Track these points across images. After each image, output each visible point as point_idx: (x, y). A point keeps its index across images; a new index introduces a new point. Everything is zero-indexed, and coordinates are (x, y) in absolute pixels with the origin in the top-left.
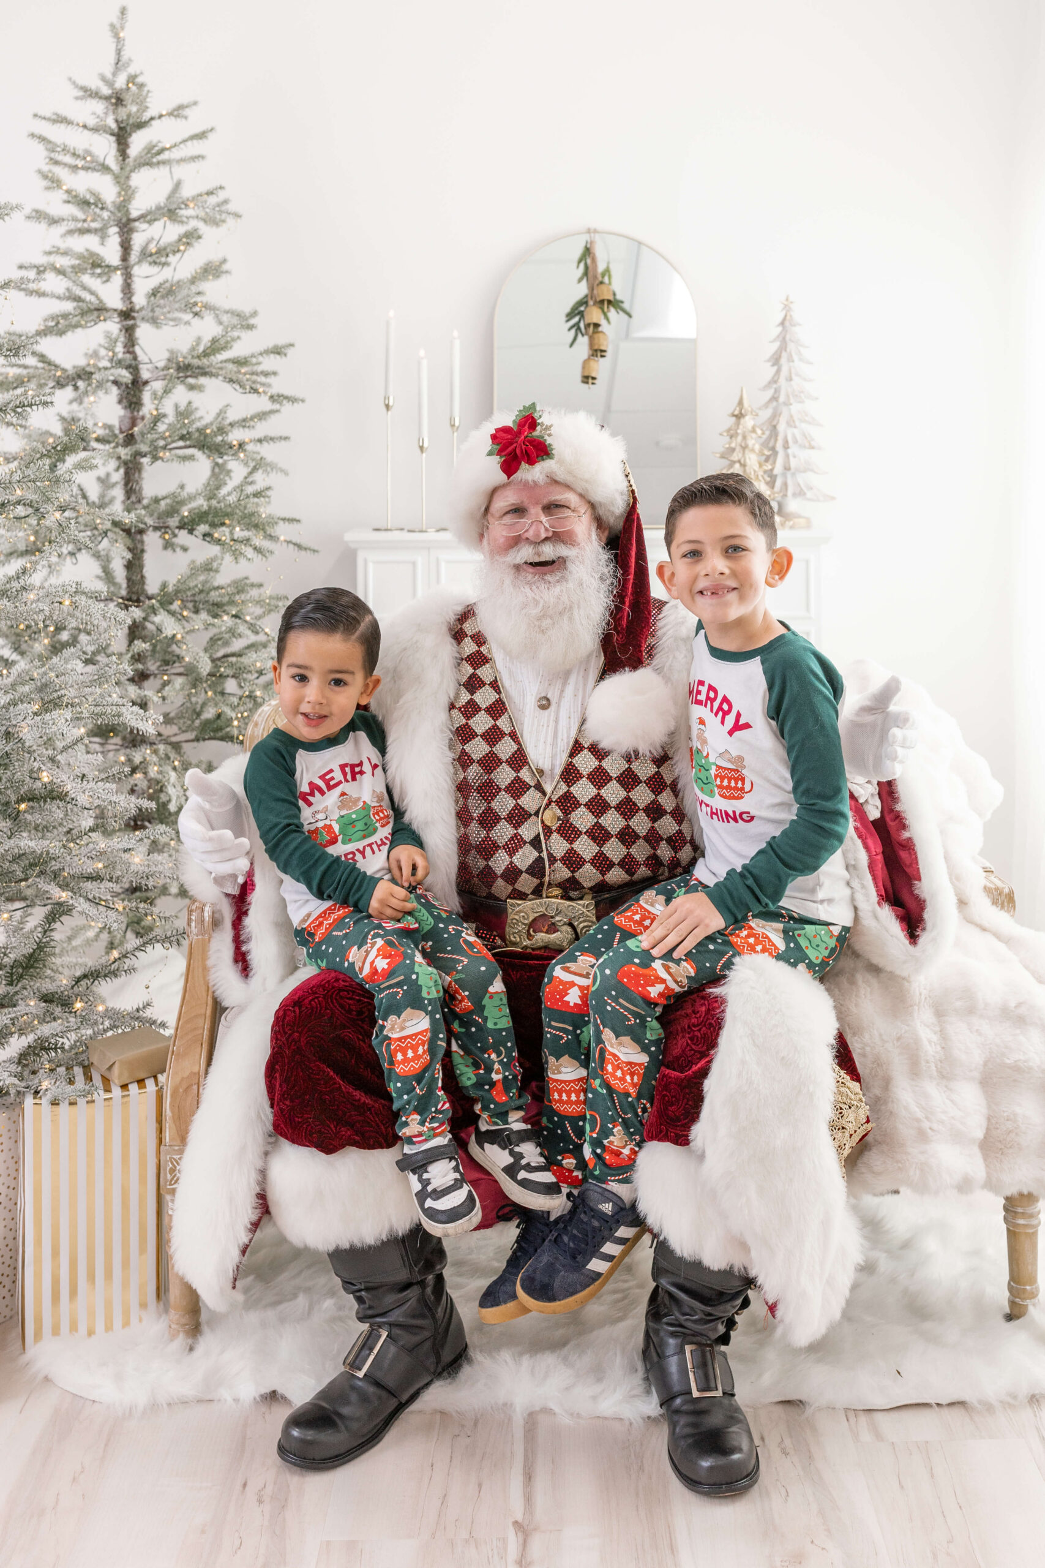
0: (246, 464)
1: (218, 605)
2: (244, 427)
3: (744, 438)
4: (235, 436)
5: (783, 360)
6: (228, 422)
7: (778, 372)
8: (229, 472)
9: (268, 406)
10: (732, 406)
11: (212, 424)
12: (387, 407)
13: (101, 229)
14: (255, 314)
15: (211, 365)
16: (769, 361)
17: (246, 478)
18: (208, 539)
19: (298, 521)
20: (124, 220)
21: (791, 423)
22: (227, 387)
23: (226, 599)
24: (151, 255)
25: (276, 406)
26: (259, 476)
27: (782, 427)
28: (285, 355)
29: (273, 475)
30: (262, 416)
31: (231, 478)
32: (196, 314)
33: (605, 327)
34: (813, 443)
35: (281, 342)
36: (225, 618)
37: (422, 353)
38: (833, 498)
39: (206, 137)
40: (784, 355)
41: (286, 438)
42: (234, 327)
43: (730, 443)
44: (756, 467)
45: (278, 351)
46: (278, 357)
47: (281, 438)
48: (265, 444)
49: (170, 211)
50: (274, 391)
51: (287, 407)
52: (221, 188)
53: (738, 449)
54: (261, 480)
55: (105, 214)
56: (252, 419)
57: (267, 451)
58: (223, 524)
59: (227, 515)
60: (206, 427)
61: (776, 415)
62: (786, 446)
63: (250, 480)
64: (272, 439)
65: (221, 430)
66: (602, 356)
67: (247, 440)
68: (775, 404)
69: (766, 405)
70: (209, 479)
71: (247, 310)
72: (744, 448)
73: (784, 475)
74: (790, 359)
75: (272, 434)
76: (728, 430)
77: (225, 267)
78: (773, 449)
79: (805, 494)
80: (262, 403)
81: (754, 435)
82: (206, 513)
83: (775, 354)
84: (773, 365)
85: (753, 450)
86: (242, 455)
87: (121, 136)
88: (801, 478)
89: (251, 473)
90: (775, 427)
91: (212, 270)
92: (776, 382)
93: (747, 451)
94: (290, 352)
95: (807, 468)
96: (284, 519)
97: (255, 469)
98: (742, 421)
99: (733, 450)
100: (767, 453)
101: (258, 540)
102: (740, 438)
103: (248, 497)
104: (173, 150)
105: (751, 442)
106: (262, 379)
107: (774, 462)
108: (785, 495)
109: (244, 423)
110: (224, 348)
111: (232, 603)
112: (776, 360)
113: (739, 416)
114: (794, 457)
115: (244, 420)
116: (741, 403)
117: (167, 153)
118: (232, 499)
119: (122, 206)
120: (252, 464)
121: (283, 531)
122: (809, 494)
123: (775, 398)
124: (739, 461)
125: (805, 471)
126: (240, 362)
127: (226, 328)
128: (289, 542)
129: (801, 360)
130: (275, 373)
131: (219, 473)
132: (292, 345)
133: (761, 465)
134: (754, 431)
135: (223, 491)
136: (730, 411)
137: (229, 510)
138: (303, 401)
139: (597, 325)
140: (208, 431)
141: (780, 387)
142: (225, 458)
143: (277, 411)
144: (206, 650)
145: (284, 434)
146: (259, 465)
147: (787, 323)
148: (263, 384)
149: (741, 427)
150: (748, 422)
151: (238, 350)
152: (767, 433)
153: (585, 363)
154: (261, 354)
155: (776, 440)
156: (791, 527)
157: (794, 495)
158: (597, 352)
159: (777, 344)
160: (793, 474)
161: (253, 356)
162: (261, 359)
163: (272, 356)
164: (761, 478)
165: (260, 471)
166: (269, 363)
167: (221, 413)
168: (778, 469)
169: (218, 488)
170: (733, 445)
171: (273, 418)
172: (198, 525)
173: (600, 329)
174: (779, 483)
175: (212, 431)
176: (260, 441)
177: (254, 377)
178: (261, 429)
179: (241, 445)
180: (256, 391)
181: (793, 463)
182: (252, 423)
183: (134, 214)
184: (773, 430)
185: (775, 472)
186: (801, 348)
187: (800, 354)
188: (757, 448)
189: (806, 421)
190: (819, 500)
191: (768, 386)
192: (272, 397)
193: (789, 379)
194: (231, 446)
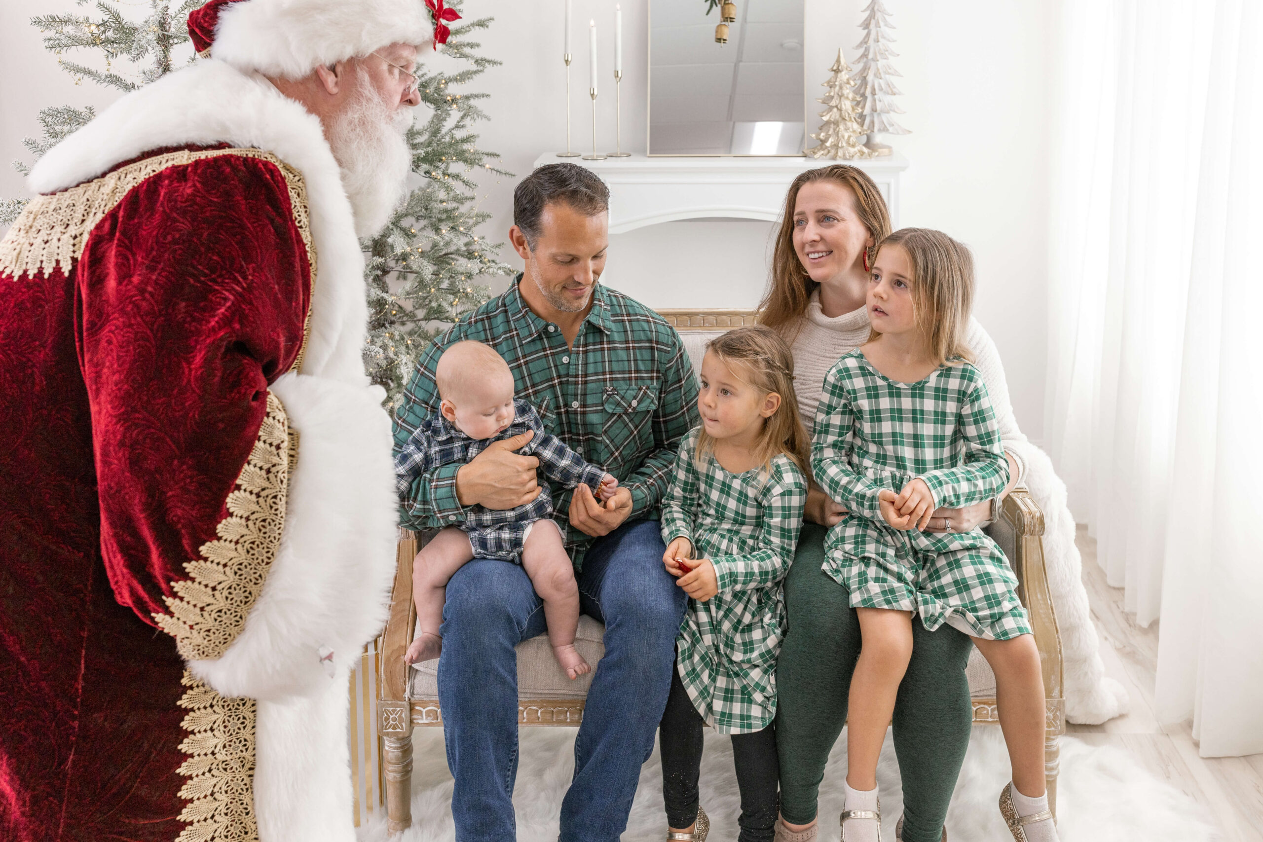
3: (841, 88)
5: (872, 26)
7: (868, 34)
9: (474, 67)
10: (831, 63)
12: (567, 61)
16: (860, 26)
17: (457, 122)
19: (498, 156)
21: (877, 75)
25: (480, 68)
26: (467, 121)
27: (870, 78)
29: (478, 121)
30: (469, 76)
34: (895, 90)
35: (483, 17)
37: (592, 23)
38: (910, 132)
40: (873, 22)
41: (487, 95)
43: (829, 92)
44: (849, 112)
45: (481, 24)
46: (481, 28)
47: (483, 96)
48: (471, 99)
53: (836, 97)
57: (474, 104)
61: (866, 69)
62: (873, 93)
63: (461, 124)
64: (476, 96)
66: (731, 22)
67: (457, 96)
68: (865, 59)
69: (858, 61)
72: (841, 96)
73: (872, 115)
74: (878, 25)
76: (828, 82)
78: (863, 96)
79: (888, 130)
81: (848, 86)
83: (866, 20)
84: (864, 29)
85: (847, 98)
88: (884, 117)
89: (463, 118)
90: (865, 78)
92: (866, 43)
93: (843, 99)
95: (890, 109)
96: (487, 154)
97: (465, 116)
98: (839, 75)
99: (832, 97)
100: (858, 99)
102: (837, 88)
105: (846, 91)
107: (864, 106)
108: (873, 132)
112: (866, 25)
113: (837, 71)
114: (880, 101)
116: (838, 61)
121: (488, 162)
122: (891, 129)
123: (865, 55)
124: (836, 108)
125: (888, 112)
129: (886, 25)
132: (492, 19)
133: (853, 109)
134: (848, 83)
136: (830, 67)
138: (501, 64)
141: (869, 47)
146: (467, 112)
149: (838, 79)
150: (844, 76)
152: (859, 82)
153: (718, 28)
155: (866, 88)
156: (877, 156)
157: (880, 130)
158: (727, 19)
159: (867, 13)
160: (879, 114)
163: (477, 27)
164: (853, 119)
165: (469, 118)
166: (473, 35)
168: (867, 112)
170: (832, 94)
173: (730, 2)
174: (867, 121)
179: (453, 100)
181: (879, 106)
184: (864, 80)
185: (865, 113)
186: (886, 16)
187: (885, 20)
188: (851, 96)
189: (889, 74)
190: (898, 134)
191: (860, 46)
192: (476, 61)
193: (877, 41)
194: (446, 101)
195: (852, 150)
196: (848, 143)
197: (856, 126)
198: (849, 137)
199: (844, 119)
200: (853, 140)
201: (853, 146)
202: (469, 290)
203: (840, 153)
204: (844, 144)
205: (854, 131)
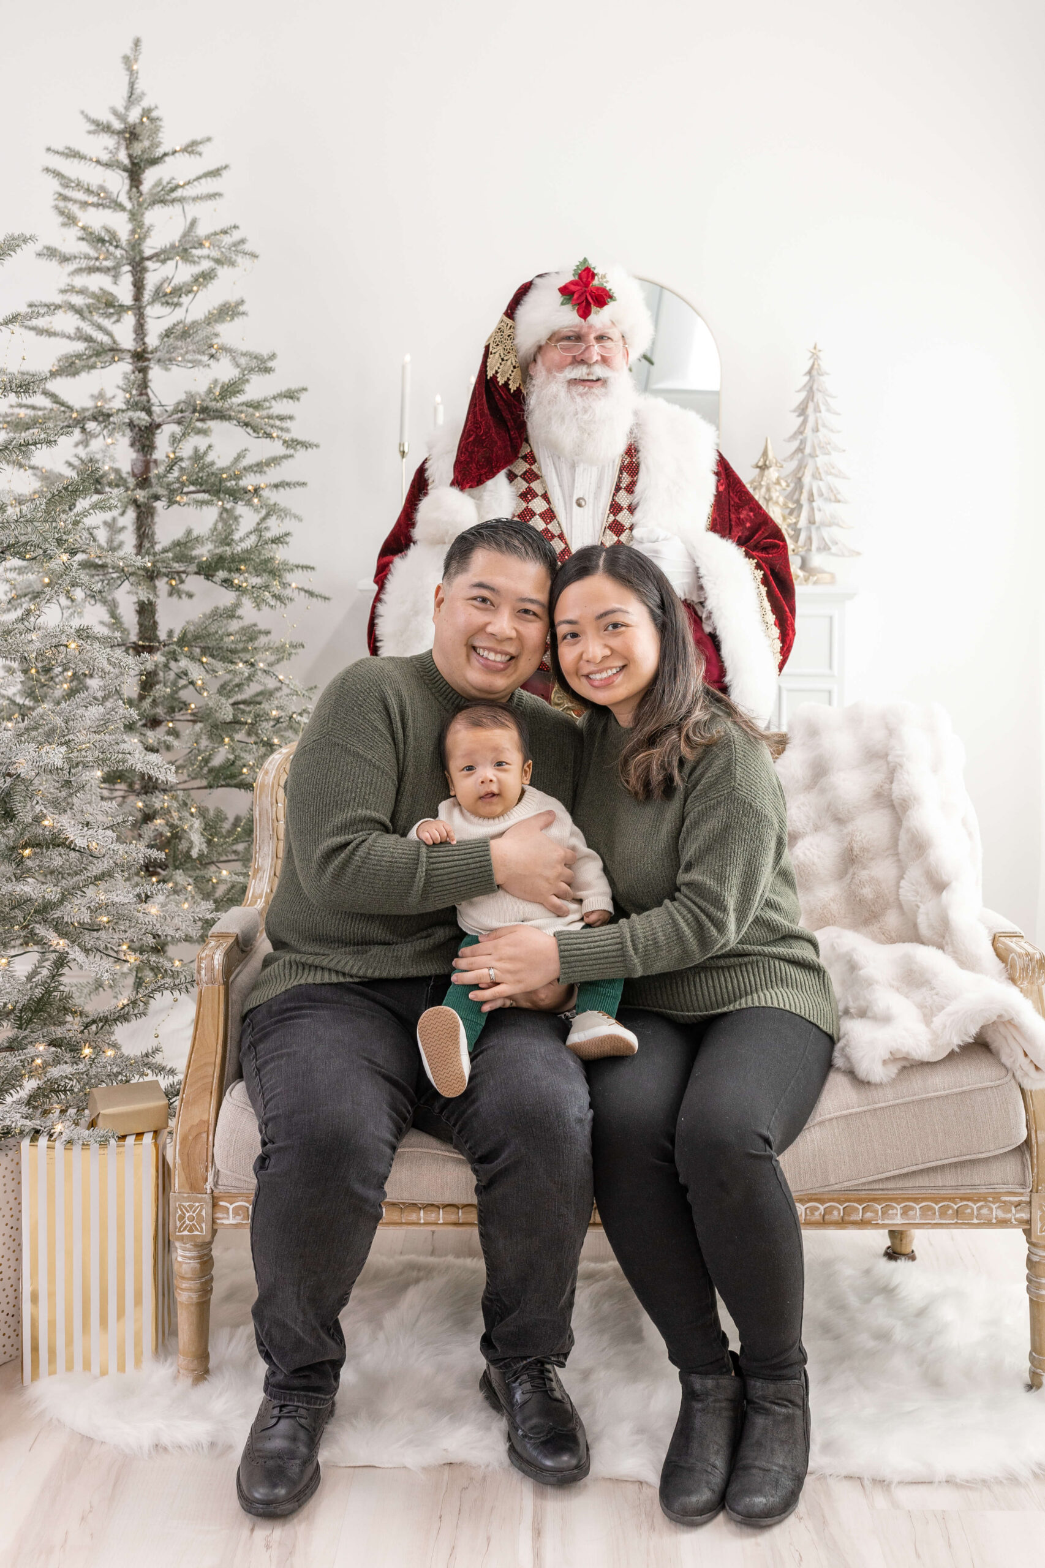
0: (257, 510)
1: (231, 651)
2: (258, 472)
3: (769, 490)
4: (249, 481)
5: (810, 410)
6: (243, 466)
7: (804, 422)
8: (239, 518)
9: (281, 451)
10: (756, 457)
11: (226, 468)
12: (403, 454)
13: (114, 268)
14: (273, 357)
15: (226, 408)
16: (794, 411)
17: (258, 524)
18: (227, 585)
19: (313, 568)
20: (138, 259)
21: (816, 476)
22: (240, 431)
23: (240, 646)
24: (165, 295)
25: (291, 451)
26: (272, 522)
27: (807, 480)
28: (298, 399)
29: (287, 521)
30: (275, 461)
31: (241, 524)
32: (212, 356)
34: (839, 497)
35: (294, 386)
36: (240, 664)
37: (438, 399)
38: (858, 554)
39: (220, 175)
40: (811, 405)
41: (304, 484)
42: (251, 370)
45: (291, 395)
46: (290, 401)
47: (297, 484)
48: (281, 490)
49: (183, 250)
50: (287, 436)
51: (301, 454)
52: (236, 227)
54: (275, 527)
55: (118, 253)
56: (268, 464)
57: (281, 497)
58: (238, 570)
59: (242, 561)
60: (221, 471)
61: (801, 467)
62: (811, 499)
63: (263, 525)
64: (288, 484)
65: (236, 475)
67: (262, 485)
68: (800, 455)
69: (791, 457)
70: (216, 524)
71: (265, 352)
72: (768, 500)
73: (809, 529)
74: (817, 410)
75: (288, 479)
77: (242, 309)
78: (797, 502)
79: (829, 549)
80: (276, 448)
81: (778, 487)
83: (801, 403)
84: (799, 416)
85: (777, 503)
86: (256, 501)
87: (134, 172)
88: (826, 533)
89: (264, 519)
90: (800, 479)
91: (228, 311)
92: (801, 433)
93: (771, 504)
94: (303, 396)
95: (832, 523)
96: (298, 567)
97: (268, 515)
98: (766, 472)
100: (791, 505)
101: (275, 587)
102: (763, 490)
103: (265, 542)
104: (187, 187)
105: (775, 495)
106: (277, 423)
107: (799, 516)
108: (809, 550)
109: (259, 467)
110: (239, 391)
111: (245, 650)
112: (802, 410)
113: (763, 468)
114: (820, 510)
115: (258, 465)
116: (765, 453)
117: (180, 190)
118: (247, 544)
119: (136, 245)
120: (264, 512)
121: (295, 579)
122: (834, 549)
123: (800, 450)
125: (830, 525)
126: (256, 406)
127: (243, 370)
128: (301, 589)
129: (828, 410)
130: (291, 418)
131: (228, 519)
132: (305, 389)
133: (785, 518)
134: (779, 483)
135: (235, 537)
136: (754, 462)
137: (244, 555)
138: (317, 446)
140: (223, 476)
141: (806, 439)
142: (238, 503)
143: (291, 456)
145: (302, 480)
146: (272, 510)
147: (814, 372)
148: (278, 429)
149: (765, 478)
150: (773, 474)
151: (252, 393)
152: (792, 485)
154: (274, 398)
155: (801, 493)
156: (815, 583)
157: (819, 549)
159: (803, 394)
160: (818, 528)
161: (265, 400)
162: (274, 404)
163: (285, 400)
165: (274, 517)
166: (281, 407)
167: (238, 458)
168: (803, 523)
169: (228, 533)
171: (286, 463)
172: (216, 570)
174: (803, 537)
175: (227, 475)
176: (276, 486)
177: (271, 422)
178: (274, 475)
179: (256, 490)
180: (269, 436)
181: (818, 517)
182: (266, 469)
183: (148, 252)
184: (797, 483)
185: (799, 526)
186: (828, 399)
187: (827, 404)
188: (781, 500)
189: (831, 474)
190: (843, 555)
191: (794, 437)
192: (285, 442)
193: (816, 430)
194: (246, 491)
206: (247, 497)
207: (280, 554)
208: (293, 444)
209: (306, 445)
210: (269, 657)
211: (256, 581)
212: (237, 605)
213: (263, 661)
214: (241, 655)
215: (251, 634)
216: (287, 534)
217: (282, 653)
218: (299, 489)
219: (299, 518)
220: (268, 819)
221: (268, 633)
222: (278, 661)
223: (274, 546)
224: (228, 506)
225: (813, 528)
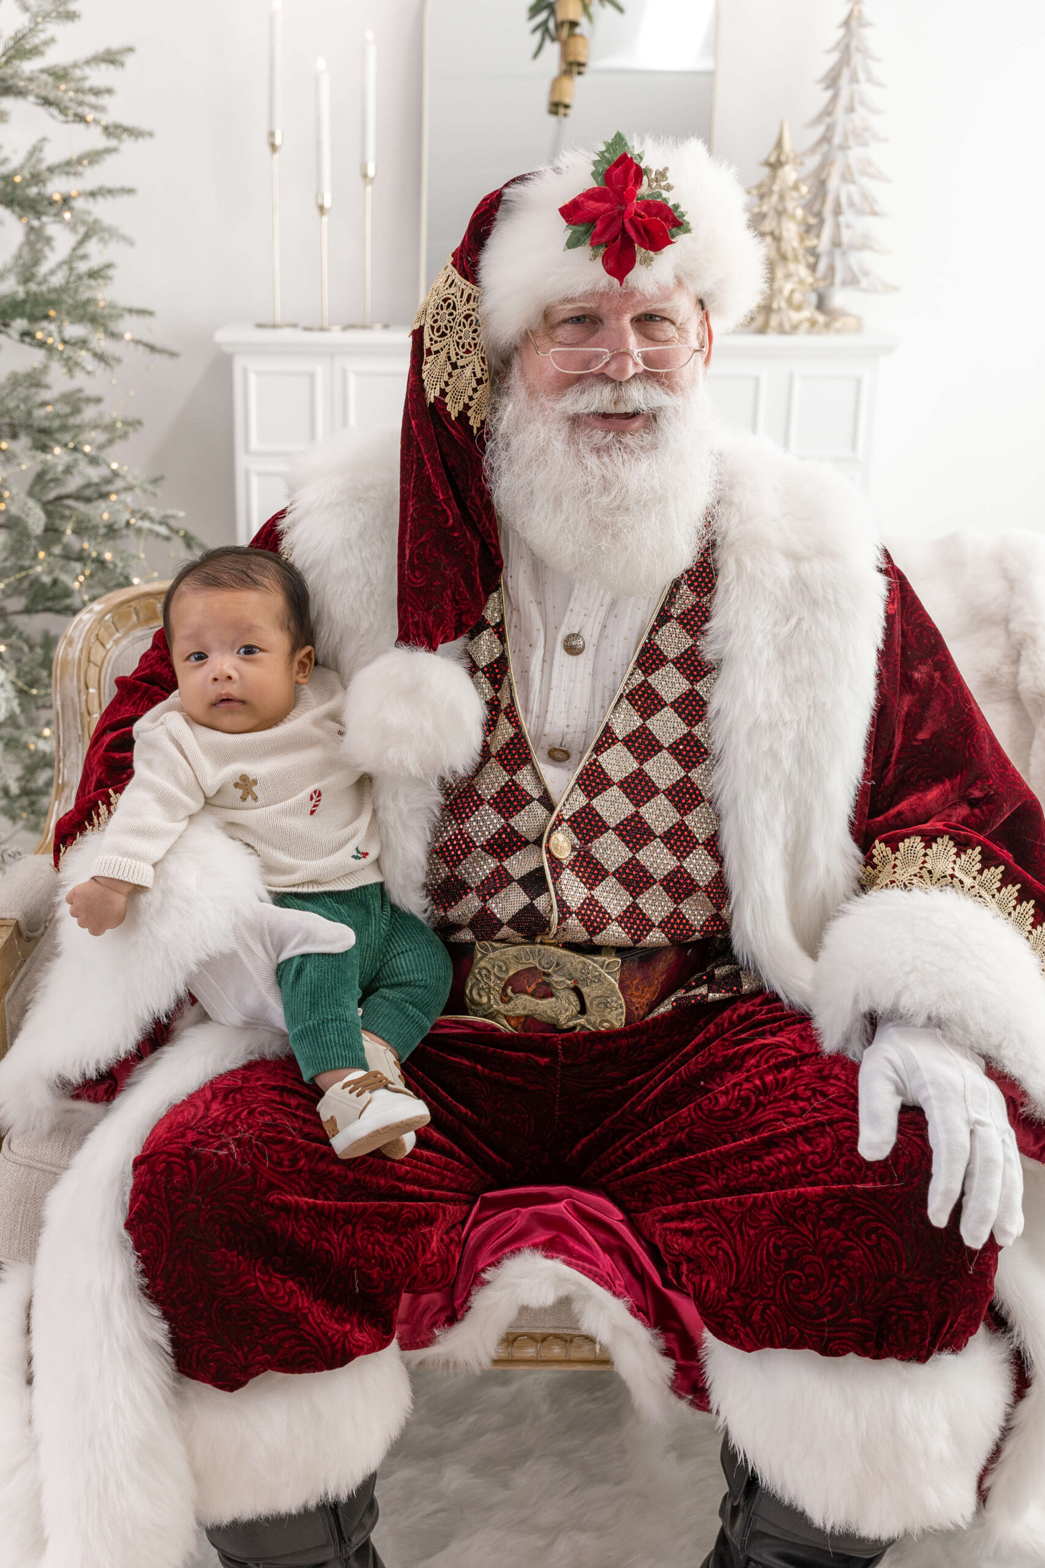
0: (72, 227)
1: (44, 431)
2: (68, 173)
4: (56, 188)
5: (844, 82)
6: (43, 166)
7: (834, 99)
8: (48, 240)
9: (101, 142)
10: (766, 151)
11: (22, 167)
12: (273, 147)
15: (15, 75)
17: (74, 249)
18: (27, 339)
19: (152, 313)
21: (847, 177)
22: (42, 112)
23: (56, 423)
25: (113, 143)
26: (92, 247)
27: (833, 183)
28: (122, 64)
29: (113, 246)
30: (94, 157)
31: (52, 249)
33: (584, 28)
34: (876, 208)
35: (116, 44)
36: (57, 450)
37: (321, 64)
38: (896, 289)
40: (846, 73)
41: (130, 191)
42: (46, 16)
43: (760, 206)
44: (795, 243)
45: (111, 58)
46: (111, 68)
47: (120, 192)
48: (100, 200)
50: (106, 119)
51: (128, 145)
53: (772, 214)
54: (97, 253)
56: (79, 161)
57: (102, 210)
58: (46, 317)
59: (51, 303)
60: (15, 173)
61: (825, 164)
62: (838, 211)
63: (81, 252)
64: (110, 192)
65: (36, 178)
66: (580, 73)
67: (74, 193)
68: (825, 147)
69: (813, 150)
70: (20, 250)
72: (780, 213)
73: (831, 254)
74: (854, 79)
75: (110, 184)
76: (759, 187)
78: (819, 215)
79: (859, 282)
80: (91, 138)
81: (795, 194)
82: (24, 302)
83: (832, 70)
84: (828, 87)
85: (793, 217)
86: (67, 216)
88: (855, 259)
89: (81, 242)
90: (823, 181)
92: (830, 114)
93: (784, 218)
94: (129, 60)
95: (864, 245)
96: (130, 311)
97: (86, 237)
98: (780, 172)
99: (763, 216)
100: (812, 221)
101: (100, 341)
102: (775, 198)
103: (80, 277)
105: (790, 205)
106: (91, 99)
107: (818, 236)
108: (832, 284)
109: (69, 167)
110: (35, 52)
111: (64, 428)
112: (832, 80)
113: (775, 166)
114: (848, 226)
115: (68, 163)
116: (779, 145)
118: (57, 280)
120: (82, 230)
121: (129, 328)
122: (865, 282)
123: (826, 139)
124: (772, 234)
125: (861, 248)
126: (59, 75)
127: (35, 16)
128: (137, 342)
129: (869, 80)
130: (109, 91)
131: (36, 241)
132: (132, 48)
133: (801, 240)
134: (796, 187)
135: (44, 269)
136: (763, 157)
137: (53, 296)
138: (150, 135)
139: (573, 24)
140: (18, 179)
141: (835, 122)
142: (44, 219)
143: (114, 150)
144: (31, 494)
145: (128, 184)
146: (92, 230)
147: (854, 23)
148: (94, 107)
149: (778, 181)
150: (789, 174)
151: (54, 57)
152: (813, 190)
153: (555, 84)
154: (88, 62)
155: (823, 202)
156: (839, 331)
157: (844, 284)
158: (573, 67)
159: (835, 57)
160: (844, 254)
161: (75, 65)
162: (87, 71)
163: (103, 66)
164: (801, 258)
165: (95, 239)
166: (98, 76)
167: (35, 151)
168: (824, 243)
169: (36, 262)
170: (765, 208)
171: (109, 160)
172: (13, 318)
173: (578, 30)
174: (822, 266)
175: (24, 179)
176: (93, 194)
177: (81, 97)
178: (92, 177)
179: (66, 200)
180: (81, 119)
181: (846, 236)
182: (80, 169)
184: (821, 186)
185: (820, 248)
186: (871, 63)
187: (868, 71)
188: (799, 213)
189: (868, 174)
190: (877, 291)
191: (819, 120)
192: (106, 129)
193: (851, 109)
194: (52, 203)
195: (795, 316)
196: (789, 301)
197: (803, 271)
198: (792, 292)
199: (784, 258)
200: (797, 297)
201: (799, 308)
202: (108, 556)
203: (774, 321)
204: (783, 304)
205: (801, 282)
206: (53, 210)
207: (104, 295)
208: (113, 131)
209: (134, 133)
210: (99, 436)
211: (74, 331)
212: (45, 369)
213: (90, 443)
214: (58, 436)
215: (75, 401)
216: (109, 266)
217: (115, 432)
218: (126, 199)
219: (130, 242)
220: (75, 713)
221: (98, 400)
222: (111, 442)
223: (92, 282)
224: (35, 223)
225: (838, 253)
